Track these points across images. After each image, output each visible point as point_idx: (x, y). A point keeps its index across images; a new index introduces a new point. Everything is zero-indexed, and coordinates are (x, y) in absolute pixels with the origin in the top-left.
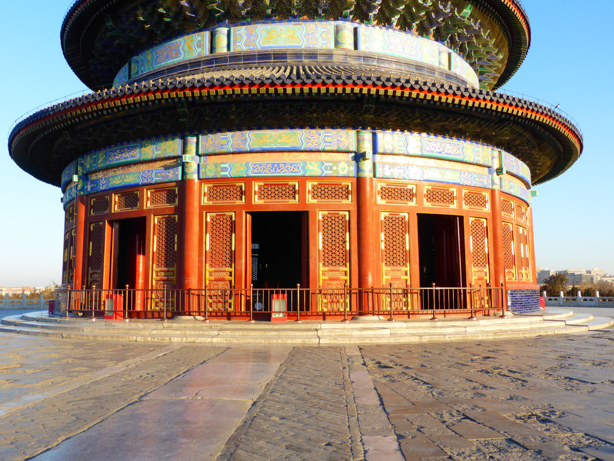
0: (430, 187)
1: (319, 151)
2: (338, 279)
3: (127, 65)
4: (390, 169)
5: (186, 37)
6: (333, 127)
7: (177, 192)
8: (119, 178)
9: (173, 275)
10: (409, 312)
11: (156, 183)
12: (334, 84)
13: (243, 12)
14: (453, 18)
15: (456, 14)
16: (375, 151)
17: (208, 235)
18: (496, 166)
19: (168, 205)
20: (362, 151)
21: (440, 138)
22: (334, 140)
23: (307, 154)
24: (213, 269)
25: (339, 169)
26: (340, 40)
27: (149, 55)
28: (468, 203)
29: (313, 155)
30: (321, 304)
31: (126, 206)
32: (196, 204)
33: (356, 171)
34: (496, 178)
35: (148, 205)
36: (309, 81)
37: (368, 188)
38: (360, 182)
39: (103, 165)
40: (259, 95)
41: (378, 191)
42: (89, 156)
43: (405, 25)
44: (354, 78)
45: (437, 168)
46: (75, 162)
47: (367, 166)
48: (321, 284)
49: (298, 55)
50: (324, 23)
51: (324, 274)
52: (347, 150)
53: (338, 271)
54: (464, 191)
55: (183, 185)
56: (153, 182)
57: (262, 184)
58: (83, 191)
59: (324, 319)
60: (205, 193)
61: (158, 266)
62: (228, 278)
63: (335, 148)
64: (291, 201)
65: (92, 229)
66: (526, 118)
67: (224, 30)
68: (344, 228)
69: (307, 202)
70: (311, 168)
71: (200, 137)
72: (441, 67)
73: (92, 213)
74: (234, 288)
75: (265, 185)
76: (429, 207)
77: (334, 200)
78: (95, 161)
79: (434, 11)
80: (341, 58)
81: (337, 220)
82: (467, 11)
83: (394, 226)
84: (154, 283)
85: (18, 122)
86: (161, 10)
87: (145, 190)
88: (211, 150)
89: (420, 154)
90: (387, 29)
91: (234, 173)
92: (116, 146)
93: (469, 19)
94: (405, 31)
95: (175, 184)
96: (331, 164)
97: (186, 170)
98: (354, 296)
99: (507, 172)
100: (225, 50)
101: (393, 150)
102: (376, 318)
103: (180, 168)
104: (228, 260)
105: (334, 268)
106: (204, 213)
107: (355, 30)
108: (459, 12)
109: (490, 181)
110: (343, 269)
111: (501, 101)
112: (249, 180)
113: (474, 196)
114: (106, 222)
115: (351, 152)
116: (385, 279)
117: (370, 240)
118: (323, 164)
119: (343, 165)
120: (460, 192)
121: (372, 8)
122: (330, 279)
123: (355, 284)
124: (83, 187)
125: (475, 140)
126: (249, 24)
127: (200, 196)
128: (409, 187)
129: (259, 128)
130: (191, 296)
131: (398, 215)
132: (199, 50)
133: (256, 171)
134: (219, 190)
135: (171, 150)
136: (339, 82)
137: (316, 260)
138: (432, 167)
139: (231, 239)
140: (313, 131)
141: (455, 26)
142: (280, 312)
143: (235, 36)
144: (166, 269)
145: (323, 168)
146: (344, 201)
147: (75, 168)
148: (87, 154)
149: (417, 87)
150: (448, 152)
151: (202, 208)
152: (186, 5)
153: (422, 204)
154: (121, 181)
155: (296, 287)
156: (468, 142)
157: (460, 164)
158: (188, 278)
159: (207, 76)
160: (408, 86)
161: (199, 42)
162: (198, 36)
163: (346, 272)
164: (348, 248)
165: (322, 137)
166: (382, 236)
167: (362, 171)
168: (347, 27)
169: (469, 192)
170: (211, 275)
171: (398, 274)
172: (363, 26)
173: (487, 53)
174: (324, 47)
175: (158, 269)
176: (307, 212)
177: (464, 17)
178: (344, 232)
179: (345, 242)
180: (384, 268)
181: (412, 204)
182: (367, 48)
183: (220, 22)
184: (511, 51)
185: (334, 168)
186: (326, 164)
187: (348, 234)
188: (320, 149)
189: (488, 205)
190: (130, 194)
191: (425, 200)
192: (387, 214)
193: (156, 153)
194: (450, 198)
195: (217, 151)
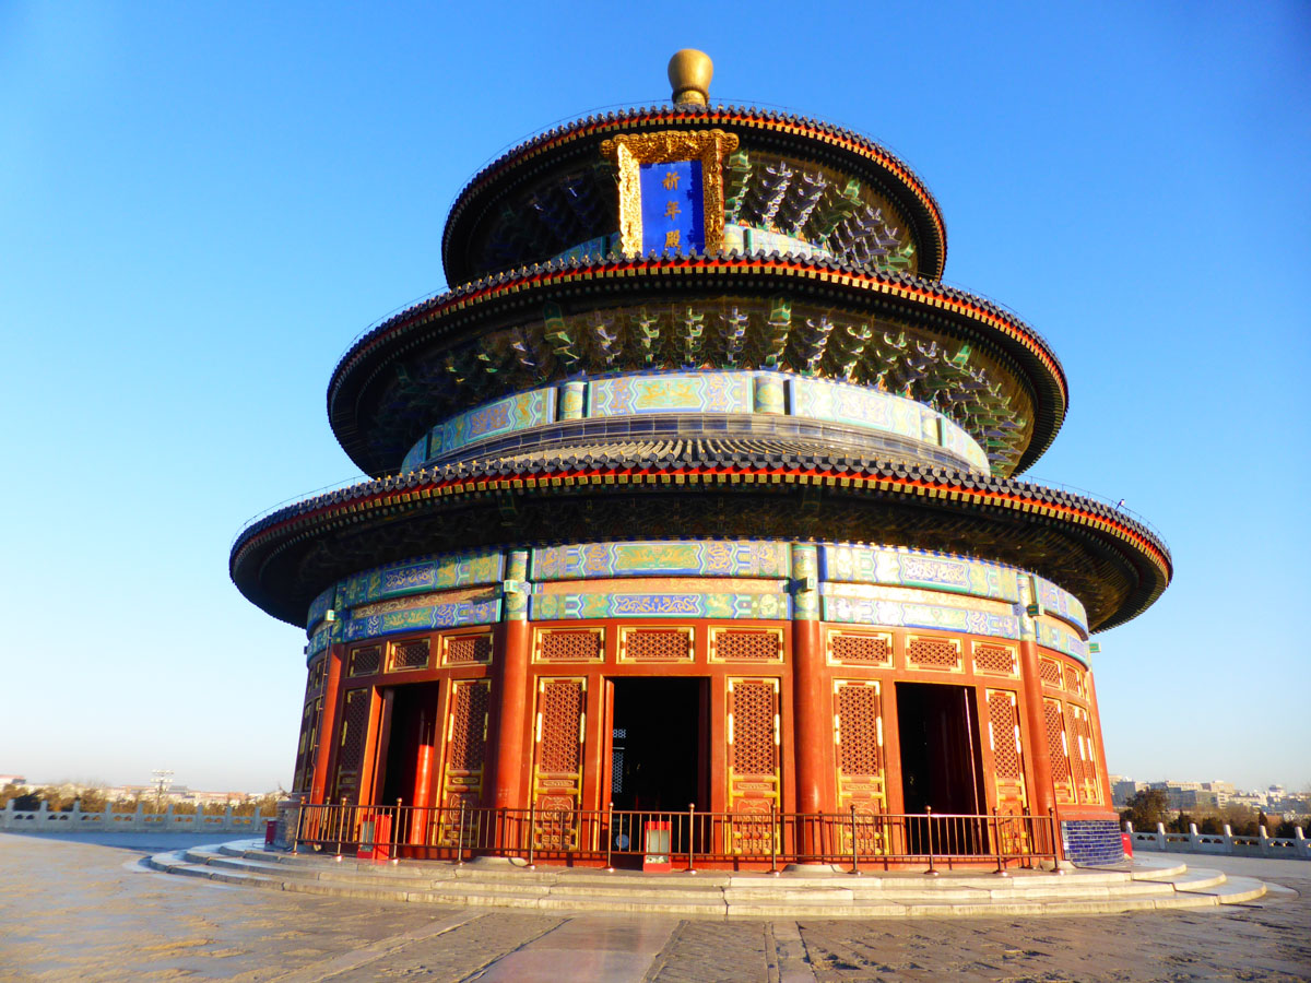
0: (916, 638)
1: (729, 577)
2: (761, 797)
3: (425, 439)
4: (847, 606)
5: (519, 397)
6: (751, 538)
7: (491, 642)
8: (400, 616)
9: (478, 784)
10: (885, 858)
11: (458, 627)
12: (753, 468)
13: (609, 359)
14: (941, 365)
15: (946, 359)
16: (822, 577)
17: (540, 716)
18: (1026, 602)
19: (476, 664)
20: (801, 576)
21: (930, 555)
22: (754, 558)
23: (709, 581)
24: (546, 775)
25: (762, 607)
26: (761, 400)
27: (459, 423)
28: (981, 665)
29: (719, 582)
30: (732, 841)
31: (408, 663)
32: (522, 662)
33: (791, 608)
34: (1028, 622)
35: (444, 662)
36: (712, 465)
37: (811, 638)
38: (797, 628)
39: (376, 595)
40: (630, 486)
41: (829, 644)
42: (354, 582)
43: (865, 377)
44: (786, 459)
45: (927, 605)
46: (331, 590)
47: (809, 602)
48: (731, 805)
49: (694, 423)
50: (737, 374)
51: (735, 788)
52: (775, 575)
53: (761, 781)
54: (974, 644)
55: (503, 629)
56: (454, 624)
57: (634, 630)
58: (341, 636)
59: (736, 869)
60: (537, 644)
61: (454, 766)
62: (571, 790)
63: (755, 572)
64: (682, 660)
65: (349, 701)
66: (1071, 523)
67: (580, 385)
68: (771, 708)
69: (708, 662)
70: (716, 604)
71: (534, 551)
72: (926, 440)
73: (352, 673)
74: (581, 808)
75: (638, 631)
76: (915, 671)
77: (753, 658)
78: (364, 588)
79: (911, 356)
80: (765, 427)
81: (759, 693)
82: (963, 355)
83: (857, 704)
84: (445, 797)
85: (248, 526)
86: (483, 357)
87: (440, 637)
88: (550, 573)
89: (897, 581)
90: (838, 382)
91: (588, 612)
92: (398, 565)
93: (966, 368)
94: (866, 385)
95: (488, 628)
96: (749, 598)
97: (509, 606)
98: (788, 828)
99: (1047, 612)
100: (579, 416)
101: (852, 575)
102: (827, 868)
103: (499, 602)
104: (572, 760)
105: (754, 777)
106: (536, 678)
107: (787, 385)
108: (951, 357)
109: (1018, 627)
110: (769, 778)
111: (1028, 495)
112: (611, 624)
113: (992, 652)
114: (374, 688)
115: (782, 578)
116: (842, 797)
117: (815, 728)
118: (736, 598)
119: (768, 600)
120: (967, 646)
121: (812, 352)
122: (748, 796)
123: (791, 807)
124: (341, 630)
125: (989, 559)
126: (618, 376)
127: (530, 650)
128: (881, 637)
129: (631, 539)
130: (507, 821)
131: (863, 684)
132: (538, 415)
133: (623, 608)
134: (560, 639)
135: (486, 572)
136: (761, 465)
137: (722, 762)
138: (918, 604)
139: (579, 724)
140: (719, 544)
141: (945, 377)
142: (658, 854)
143: (595, 394)
144: (467, 772)
145: (735, 605)
146: (772, 661)
147: (331, 599)
148: (353, 577)
149: (889, 473)
150: (944, 578)
151: (532, 669)
152: (522, 349)
153: (903, 666)
154: (402, 621)
155: (688, 810)
156: (977, 562)
157: (964, 599)
158: (504, 788)
159: (549, 455)
160: (874, 471)
161: (539, 403)
162: (538, 394)
163: (774, 784)
164: (777, 742)
165: (733, 553)
166: (837, 721)
167: (801, 609)
168: (774, 381)
169: (983, 646)
170: (542, 785)
171: (865, 788)
172: (799, 377)
173: (1000, 418)
174: (737, 410)
175: (454, 772)
176: (709, 679)
177: (959, 365)
178: (771, 714)
179: (772, 731)
180: (841, 778)
181: (887, 665)
182: (806, 411)
183: (572, 373)
184: (1037, 416)
185: (755, 605)
186: (740, 598)
187: (777, 717)
188: (731, 572)
189: (1017, 670)
190: (416, 643)
191: (908, 658)
192: (844, 683)
193: (461, 576)
194: (951, 655)
195: (561, 575)
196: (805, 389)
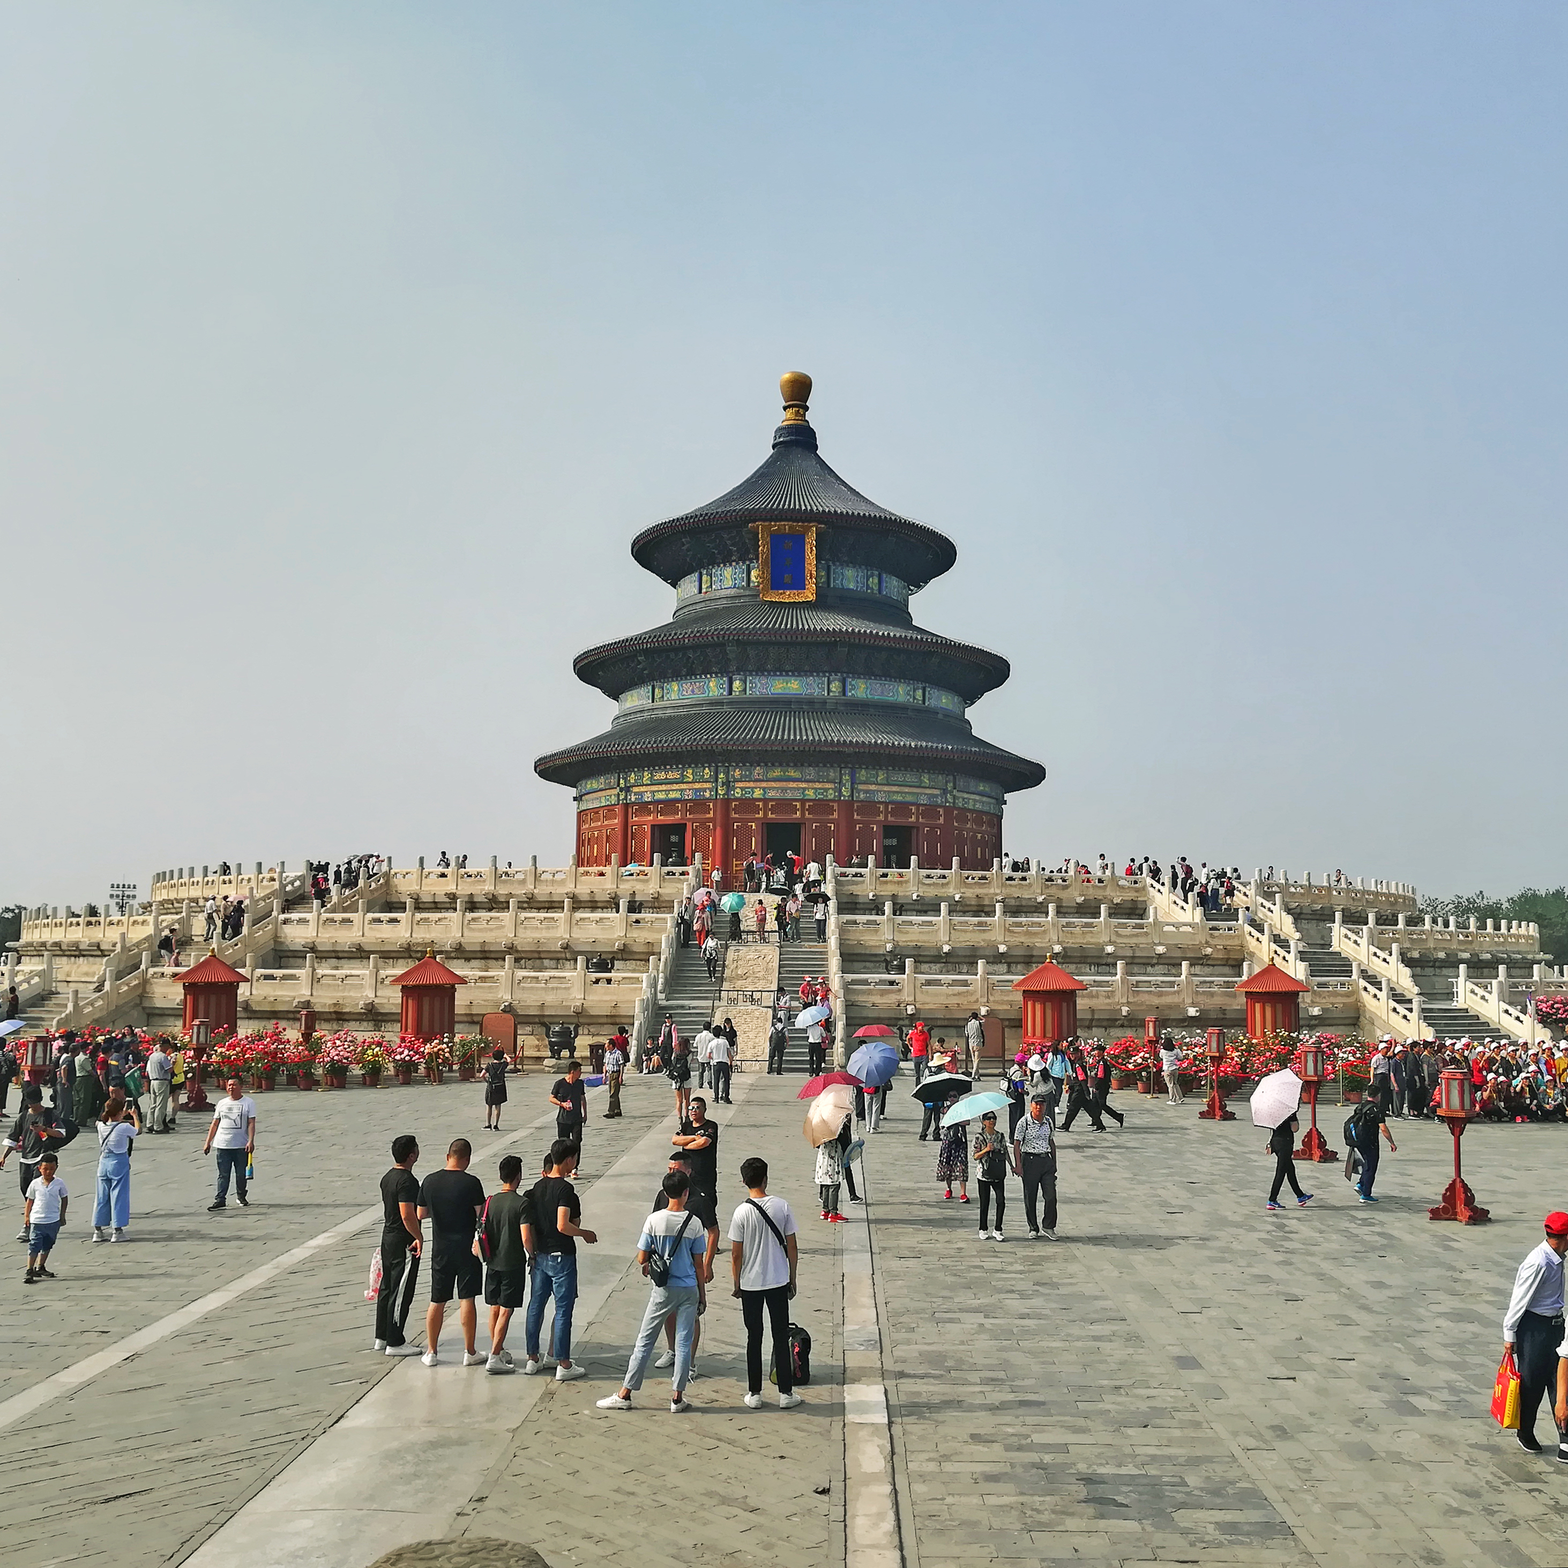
0: (894, 806)
1: (814, 782)
4: (863, 794)
6: (825, 765)
7: (711, 807)
8: (664, 793)
11: (695, 800)
12: (825, 745)
16: (853, 782)
17: (735, 838)
18: (950, 788)
19: (704, 816)
20: (844, 782)
21: (903, 771)
22: (825, 774)
23: (806, 783)
25: (827, 794)
26: (832, 689)
27: (674, 686)
28: (924, 817)
29: (810, 784)
33: (840, 795)
34: (950, 797)
35: (688, 815)
39: (647, 780)
41: (855, 810)
42: (634, 774)
45: (899, 792)
47: (847, 793)
49: (799, 702)
50: (821, 675)
52: (834, 781)
54: (921, 808)
57: (774, 803)
58: (626, 800)
60: (732, 808)
63: (825, 780)
64: (794, 816)
65: (635, 831)
67: (741, 678)
68: (830, 835)
69: (805, 817)
70: (809, 793)
71: (728, 767)
72: (915, 702)
73: (634, 818)
75: (777, 804)
76: (893, 821)
77: (823, 815)
78: (639, 777)
81: (826, 830)
83: (866, 834)
87: (686, 804)
88: (738, 778)
89: (887, 782)
90: (870, 677)
94: (885, 676)
95: (710, 801)
96: (823, 791)
97: (720, 792)
100: (742, 695)
101: (866, 781)
103: (714, 790)
106: (732, 823)
107: (844, 681)
109: (944, 800)
112: (765, 801)
114: (650, 825)
115: (837, 783)
120: (918, 810)
121: (857, 664)
124: (626, 796)
125: (933, 770)
127: (730, 811)
128: (878, 806)
129: (773, 764)
131: (869, 826)
132: (721, 691)
133: (770, 794)
134: (742, 807)
138: (896, 792)
139: (751, 842)
140: (811, 768)
143: (749, 683)
145: (817, 793)
146: (831, 816)
148: (630, 771)
150: (909, 780)
151: (731, 819)
153: (887, 818)
154: (665, 796)
156: (926, 772)
157: (918, 789)
161: (719, 684)
162: (719, 678)
164: (832, 849)
165: (816, 772)
166: (857, 841)
167: (844, 796)
168: (838, 679)
169: (926, 809)
172: (851, 678)
174: (820, 696)
176: (805, 824)
181: (880, 818)
182: (853, 691)
183: (736, 670)
186: (819, 791)
188: (816, 779)
189: (942, 819)
190: (672, 806)
191: (891, 815)
192: (861, 826)
193: (695, 777)
194: (910, 813)
195: (743, 779)
196: (853, 683)
